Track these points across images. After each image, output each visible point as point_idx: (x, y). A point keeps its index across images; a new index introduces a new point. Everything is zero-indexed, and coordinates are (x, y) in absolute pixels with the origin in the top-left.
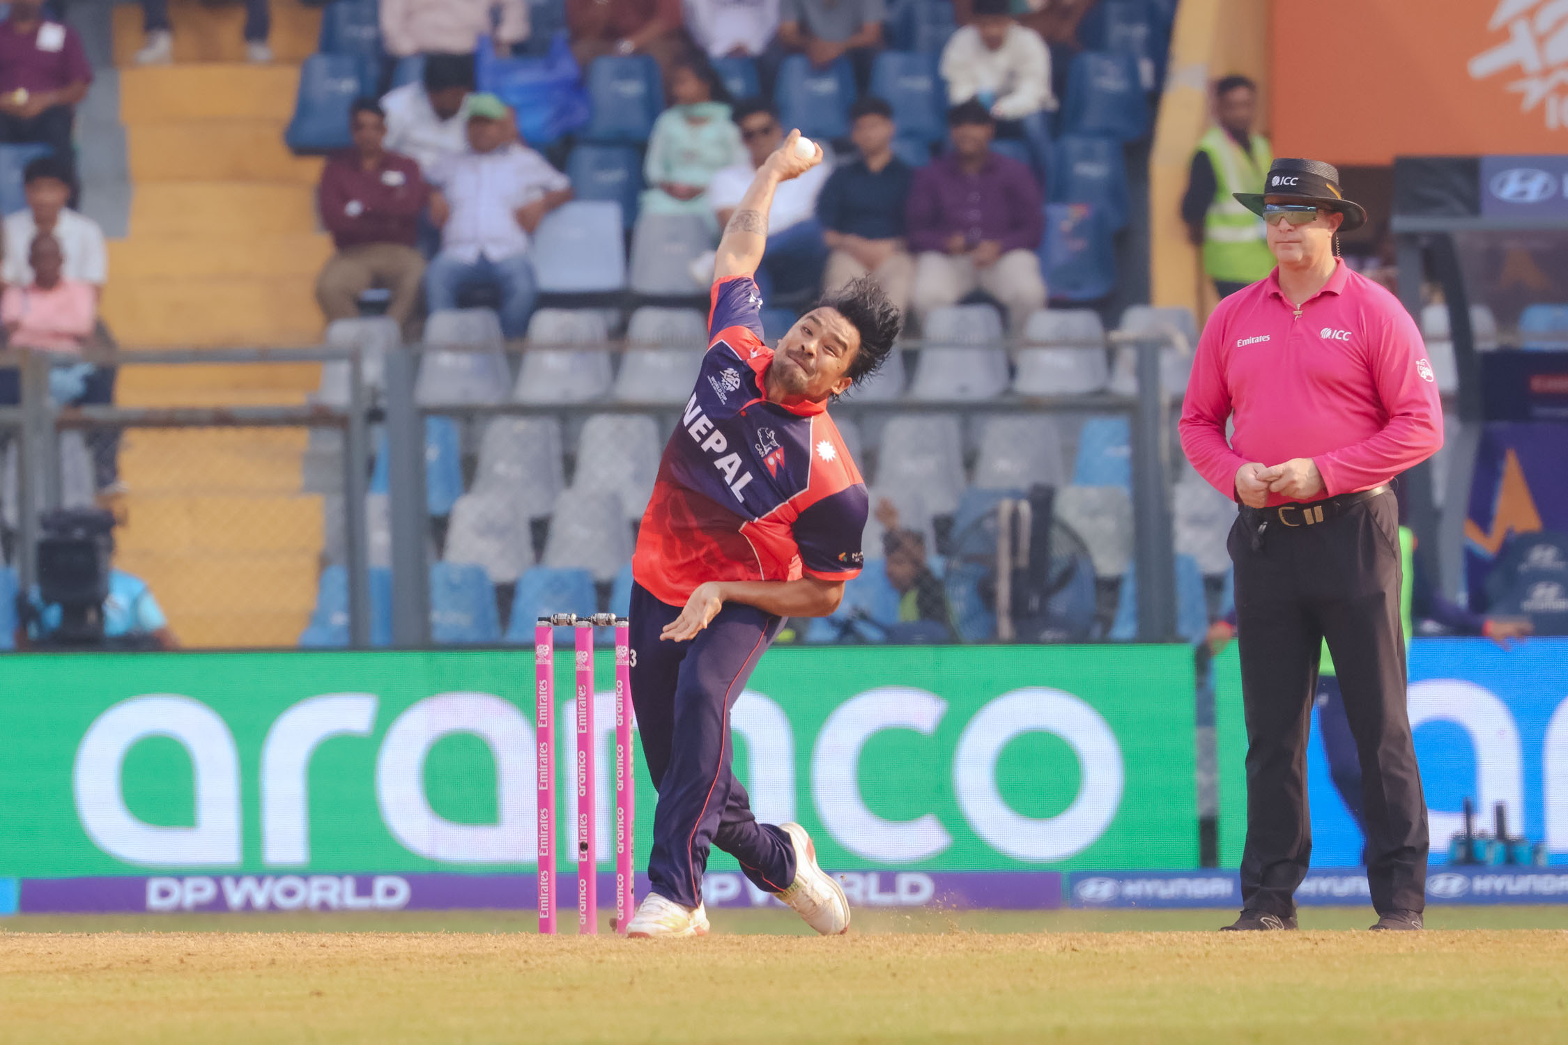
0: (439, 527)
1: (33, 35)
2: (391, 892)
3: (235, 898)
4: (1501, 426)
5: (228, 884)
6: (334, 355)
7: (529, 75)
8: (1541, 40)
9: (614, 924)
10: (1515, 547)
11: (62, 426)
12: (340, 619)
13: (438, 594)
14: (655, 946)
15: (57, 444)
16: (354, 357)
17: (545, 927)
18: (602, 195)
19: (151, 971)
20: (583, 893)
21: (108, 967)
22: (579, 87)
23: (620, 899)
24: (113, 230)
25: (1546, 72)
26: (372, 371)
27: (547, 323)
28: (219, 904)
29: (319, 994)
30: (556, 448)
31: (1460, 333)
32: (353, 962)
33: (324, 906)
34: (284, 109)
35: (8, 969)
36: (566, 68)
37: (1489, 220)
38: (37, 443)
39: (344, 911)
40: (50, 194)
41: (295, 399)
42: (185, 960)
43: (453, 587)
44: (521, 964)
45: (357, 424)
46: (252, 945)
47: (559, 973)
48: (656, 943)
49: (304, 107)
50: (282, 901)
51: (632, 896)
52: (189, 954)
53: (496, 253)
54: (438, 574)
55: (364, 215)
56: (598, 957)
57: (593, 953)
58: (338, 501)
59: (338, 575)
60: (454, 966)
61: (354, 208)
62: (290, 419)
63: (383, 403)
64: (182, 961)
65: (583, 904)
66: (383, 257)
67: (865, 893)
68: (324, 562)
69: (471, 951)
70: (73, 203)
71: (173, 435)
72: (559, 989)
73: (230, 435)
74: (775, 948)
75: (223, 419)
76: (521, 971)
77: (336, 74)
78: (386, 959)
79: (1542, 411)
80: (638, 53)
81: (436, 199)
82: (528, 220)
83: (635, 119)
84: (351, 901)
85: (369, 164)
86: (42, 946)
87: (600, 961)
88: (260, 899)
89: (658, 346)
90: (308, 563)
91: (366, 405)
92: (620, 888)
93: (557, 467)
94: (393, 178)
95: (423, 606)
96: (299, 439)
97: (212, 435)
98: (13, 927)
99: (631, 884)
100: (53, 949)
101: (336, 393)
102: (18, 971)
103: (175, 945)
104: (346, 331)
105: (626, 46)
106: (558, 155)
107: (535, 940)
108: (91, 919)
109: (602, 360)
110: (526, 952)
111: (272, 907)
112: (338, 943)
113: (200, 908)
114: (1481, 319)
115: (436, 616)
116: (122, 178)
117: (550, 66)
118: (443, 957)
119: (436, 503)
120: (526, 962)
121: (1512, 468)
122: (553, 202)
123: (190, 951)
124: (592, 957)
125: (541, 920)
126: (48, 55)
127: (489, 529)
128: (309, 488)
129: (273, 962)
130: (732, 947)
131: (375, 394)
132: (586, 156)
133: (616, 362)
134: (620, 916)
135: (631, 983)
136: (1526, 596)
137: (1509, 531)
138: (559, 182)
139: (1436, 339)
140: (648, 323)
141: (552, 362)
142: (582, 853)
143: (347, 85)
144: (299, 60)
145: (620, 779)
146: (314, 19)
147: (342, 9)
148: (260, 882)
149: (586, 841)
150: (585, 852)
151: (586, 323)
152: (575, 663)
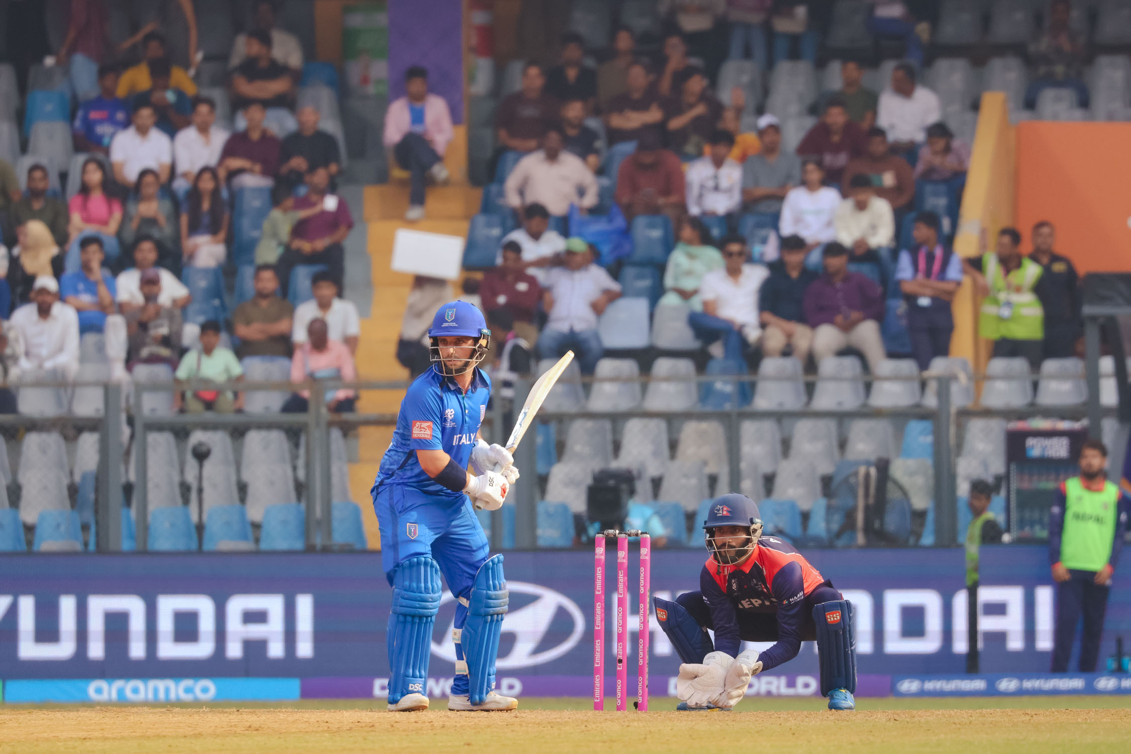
0: (542, 481)
1: (321, 202)
7: (599, 226)
9: (636, 705)
11: (330, 424)
13: (541, 519)
15: (328, 434)
17: (598, 707)
18: (638, 294)
19: (375, 731)
20: (619, 687)
21: (351, 729)
22: (626, 233)
23: (640, 691)
27: (606, 367)
29: (469, 744)
30: (609, 437)
31: (1121, 372)
32: (489, 726)
35: (294, 730)
36: (618, 222)
38: (316, 434)
40: (327, 290)
43: (549, 515)
44: (583, 727)
46: (432, 716)
47: (605, 733)
48: (660, 716)
51: (647, 689)
52: (397, 722)
53: (579, 327)
54: (541, 508)
56: (627, 724)
57: (624, 722)
60: (546, 729)
61: (502, 299)
64: (392, 726)
65: (619, 694)
67: (778, 688)
69: (556, 720)
70: (340, 296)
72: (604, 742)
76: (583, 731)
77: (489, 225)
78: (507, 725)
81: (547, 296)
82: (598, 309)
83: (658, 251)
85: (511, 278)
87: (628, 726)
89: (668, 379)
92: (640, 684)
93: (610, 448)
94: (522, 287)
95: (533, 526)
98: (297, 706)
99: (646, 683)
100: (319, 719)
102: (300, 732)
106: (615, 273)
107: (591, 714)
108: (341, 702)
109: (637, 387)
110: (587, 721)
115: (540, 532)
116: (369, 285)
117: (610, 221)
118: (539, 724)
119: (541, 468)
120: (586, 726)
122: (611, 297)
123: (397, 720)
124: (623, 723)
125: (595, 703)
127: (570, 482)
129: (443, 727)
130: (702, 718)
132: (629, 272)
133: (644, 388)
135: (645, 738)
138: (615, 286)
139: (1107, 376)
140: (662, 366)
141: (608, 388)
142: (619, 664)
143: (496, 232)
144: (469, 217)
145: (641, 623)
146: (477, 194)
147: (494, 188)
148: (437, 681)
149: (621, 658)
150: (621, 664)
151: (628, 367)
152: (617, 558)
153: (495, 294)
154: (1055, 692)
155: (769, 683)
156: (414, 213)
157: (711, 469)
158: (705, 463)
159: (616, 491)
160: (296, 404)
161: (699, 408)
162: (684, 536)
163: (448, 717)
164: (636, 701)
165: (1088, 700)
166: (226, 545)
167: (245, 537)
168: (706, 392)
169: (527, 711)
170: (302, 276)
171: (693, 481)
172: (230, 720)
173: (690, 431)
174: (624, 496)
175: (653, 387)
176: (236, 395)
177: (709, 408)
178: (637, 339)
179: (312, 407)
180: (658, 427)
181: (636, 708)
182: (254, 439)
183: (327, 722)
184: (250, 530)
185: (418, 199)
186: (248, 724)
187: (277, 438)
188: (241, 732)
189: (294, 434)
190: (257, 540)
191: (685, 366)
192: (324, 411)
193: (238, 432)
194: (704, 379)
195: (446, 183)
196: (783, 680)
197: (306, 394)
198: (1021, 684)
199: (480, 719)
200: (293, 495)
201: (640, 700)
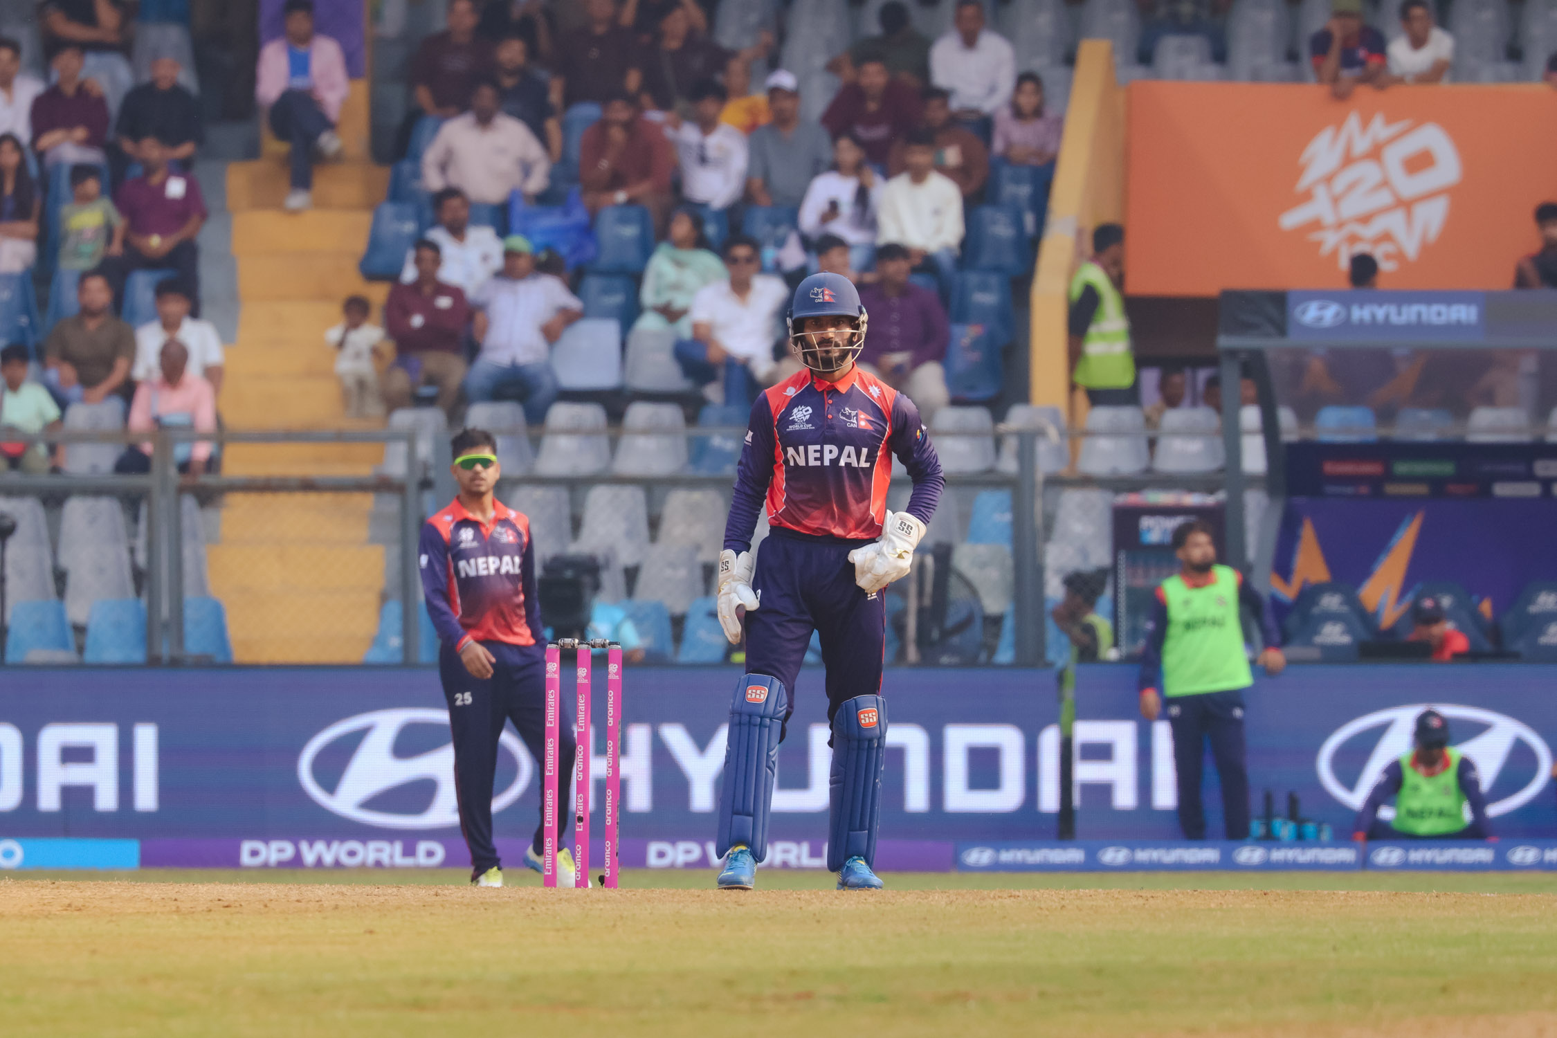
1: (162, 186)
2: (430, 854)
3: (309, 857)
4: (1300, 500)
5: (304, 846)
6: (396, 437)
7: (551, 220)
8: (1336, 200)
9: (602, 879)
10: (1310, 594)
11: (181, 490)
12: (395, 642)
14: (633, 897)
15: (179, 503)
16: (410, 438)
18: (605, 314)
19: (242, 913)
21: (208, 909)
22: (588, 230)
23: (608, 861)
24: (227, 337)
25: (1340, 225)
26: (424, 449)
27: (561, 414)
28: (297, 862)
29: (371, 932)
30: (566, 511)
31: (1270, 428)
32: (399, 908)
33: (378, 864)
34: (359, 245)
35: (130, 911)
36: (579, 215)
37: (1293, 340)
38: (162, 502)
39: (393, 868)
40: (175, 306)
41: (364, 471)
42: (268, 905)
44: (529, 910)
45: (412, 489)
46: (321, 893)
47: (558, 918)
48: (634, 895)
49: (375, 244)
50: (345, 860)
51: (617, 858)
52: (272, 900)
53: (524, 359)
55: (425, 327)
56: (589, 905)
57: (585, 903)
58: (396, 550)
59: (394, 608)
60: (477, 912)
61: (417, 321)
62: (360, 486)
63: (432, 474)
64: (266, 906)
66: (433, 361)
68: (384, 598)
69: (491, 900)
70: (195, 313)
71: (268, 498)
72: (558, 930)
73: (312, 498)
74: (726, 899)
75: (308, 486)
77: (400, 218)
78: (424, 906)
79: (1331, 489)
80: (631, 202)
81: (479, 318)
82: (551, 334)
83: (632, 256)
84: (399, 860)
85: (427, 290)
86: (157, 892)
87: (591, 909)
88: (328, 859)
89: (647, 431)
90: (372, 598)
91: (419, 475)
92: (608, 851)
93: (566, 525)
94: (444, 302)
96: (366, 502)
97: (299, 498)
99: (616, 849)
100: (165, 895)
101: (396, 465)
102: (138, 912)
103: (261, 893)
104: (404, 418)
105: (621, 196)
107: (540, 891)
108: (196, 873)
109: (604, 442)
110: (534, 901)
111: (338, 864)
112: (388, 893)
113: (281, 865)
114: (1286, 417)
116: (233, 299)
117: (567, 213)
118: (468, 904)
120: (533, 909)
121: (1308, 533)
122: (568, 318)
123: (272, 898)
124: (584, 905)
126: (174, 201)
128: (373, 540)
129: (336, 907)
130: (693, 899)
131: (426, 466)
132: (593, 284)
133: (614, 444)
134: (607, 874)
135: (614, 926)
136: (1316, 632)
137: (1305, 582)
138: (574, 303)
139: (1251, 433)
140: (639, 413)
141: (564, 443)
142: (578, 824)
143: (409, 227)
144: (372, 206)
145: (609, 767)
146: (383, 175)
147: (406, 167)
148: (329, 845)
149: (582, 815)
150: (581, 824)
151: (591, 414)
152: (576, 677)
153: (407, 313)
154: (1180, 867)
155: (786, 851)
156: (297, 200)
157: (704, 557)
158: (698, 548)
159: (575, 585)
160: (133, 462)
161: (690, 472)
162: (669, 648)
163: (343, 894)
164: (602, 874)
165: (1225, 878)
166: (38, 655)
167: (64, 645)
168: (699, 451)
169: (452, 887)
170: (142, 286)
171: (682, 573)
172: (42, 895)
173: (677, 503)
174: (587, 592)
175: (626, 442)
176: (52, 449)
177: (703, 473)
178: (604, 376)
179: (156, 465)
180: (633, 497)
181: (602, 885)
182: (76, 508)
183: (176, 900)
184: (71, 636)
185: (302, 180)
186: (68, 902)
187: (108, 508)
188: (58, 913)
189: (132, 502)
190: (81, 649)
191: (669, 414)
192: (173, 472)
193: (53, 500)
194: (695, 431)
195: (338, 158)
196: (805, 847)
197: (148, 448)
198: (1133, 855)
199: (386, 897)
200: (130, 587)
201: (607, 873)
